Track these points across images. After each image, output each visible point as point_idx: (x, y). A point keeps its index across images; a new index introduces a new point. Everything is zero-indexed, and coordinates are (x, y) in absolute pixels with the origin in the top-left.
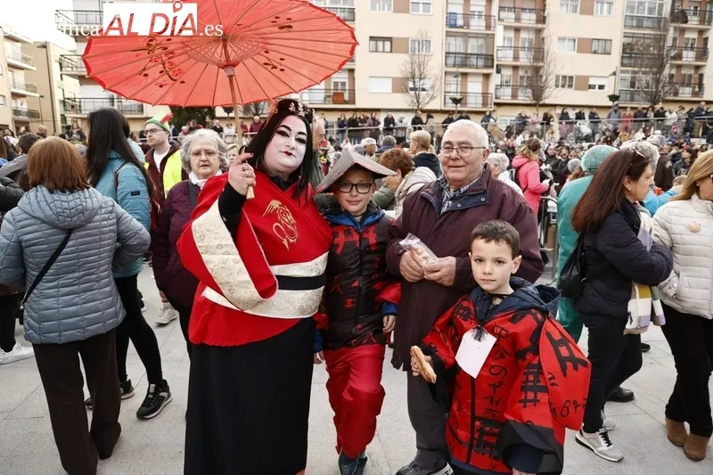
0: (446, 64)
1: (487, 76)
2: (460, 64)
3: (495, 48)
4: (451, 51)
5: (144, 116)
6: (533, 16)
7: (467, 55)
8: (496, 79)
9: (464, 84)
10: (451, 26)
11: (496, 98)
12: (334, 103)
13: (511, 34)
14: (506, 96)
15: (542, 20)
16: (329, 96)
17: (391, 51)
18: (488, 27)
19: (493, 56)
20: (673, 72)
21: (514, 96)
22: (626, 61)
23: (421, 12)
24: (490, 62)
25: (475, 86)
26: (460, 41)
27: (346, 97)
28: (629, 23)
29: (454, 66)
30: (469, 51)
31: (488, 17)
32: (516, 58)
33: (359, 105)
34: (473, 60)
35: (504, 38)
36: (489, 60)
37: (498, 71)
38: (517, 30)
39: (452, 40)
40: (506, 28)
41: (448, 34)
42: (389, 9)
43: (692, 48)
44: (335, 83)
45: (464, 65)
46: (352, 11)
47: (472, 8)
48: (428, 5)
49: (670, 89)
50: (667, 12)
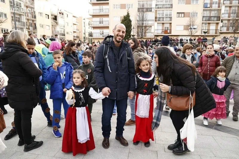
0: (203, 20)
1: (218, 24)
2: (208, 20)
3: (221, 14)
4: (205, 16)
6: (237, 2)
7: (210, 17)
8: (221, 24)
9: (209, 27)
10: (205, 7)
11: (220, 31)
12: (165, 34)
13: (228, 9)
14: (224, 30)
16: (163, 32)
17: (184, 17)
18: (219, 7)
19: (220, 17)
21: (228, 29)
23: (195, 4)
24: (219, 18)
26: (208, 12)
27: (169, 31)
29: (206, 20)
30: (211, 15)
31: (219, 3)
32: (229, 17)
33: (172, 34)
34: (213, 18)
35: (225, 10)
36: (218, 18)
37: (222, 22)
38: (230, 7)
39: (205, 12)
40: (226, 7)
41: (204, 10)
42: (184, 4)
44: (165, 27)
45: (209, 20)
46: (172, 5)
47: (213, 1)
48: (197, 1)
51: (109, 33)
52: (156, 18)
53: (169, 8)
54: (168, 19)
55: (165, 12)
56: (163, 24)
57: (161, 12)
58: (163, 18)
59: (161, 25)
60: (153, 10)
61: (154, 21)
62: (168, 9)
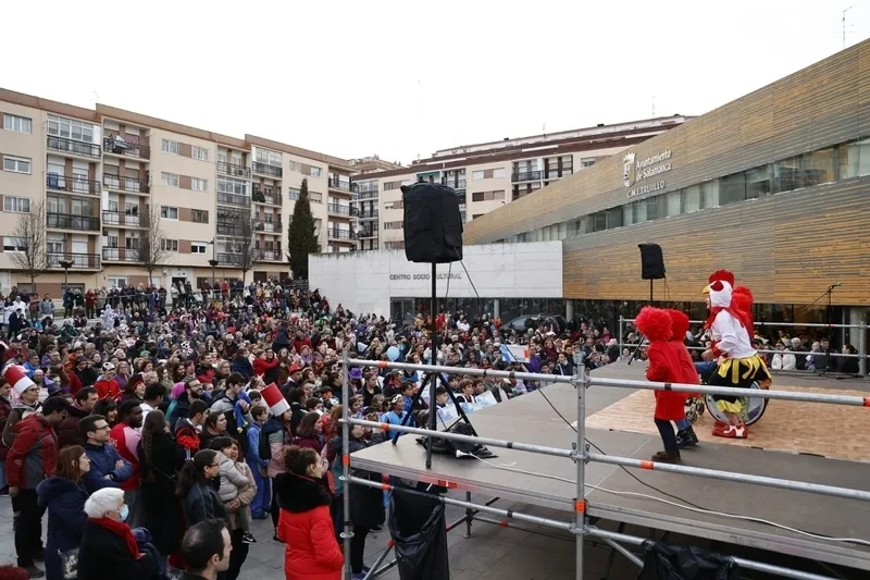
0: (48, 225)
1: (92, 238)
2: (64, 224)
3: (101, 212)
4: (51, 211)
6: (137, 185)
7: (70, 217)
8: (103, 241)
9: (68, 245)
10: (52, 187)
11: (104, 259)
13: (117, 199)
14: (113, 256)
15: (146, 190)
18: (92, 191)
19: (98, 219)
20: (259, 239)
21: (122, 257)
22: (220, 229)
23: (16, 170)
25: (79, 247)
26: (62, 202)
28: (221, 198)
29: (57, 226)
30: (73, 213)
31: (92, 182)
32: (122, 222)
34: (78, 222)
35: (110, 203)
36: (94, 223)
37: (105, 234)
38: (122, 196)
39: (54, 201)
40: (111, 193)
41: (50, 195)
43: (271, 222)
45: (68, 226)
47: (74, 171)
48: (25, 164)
49: (256, 253)
50: (249, 193)
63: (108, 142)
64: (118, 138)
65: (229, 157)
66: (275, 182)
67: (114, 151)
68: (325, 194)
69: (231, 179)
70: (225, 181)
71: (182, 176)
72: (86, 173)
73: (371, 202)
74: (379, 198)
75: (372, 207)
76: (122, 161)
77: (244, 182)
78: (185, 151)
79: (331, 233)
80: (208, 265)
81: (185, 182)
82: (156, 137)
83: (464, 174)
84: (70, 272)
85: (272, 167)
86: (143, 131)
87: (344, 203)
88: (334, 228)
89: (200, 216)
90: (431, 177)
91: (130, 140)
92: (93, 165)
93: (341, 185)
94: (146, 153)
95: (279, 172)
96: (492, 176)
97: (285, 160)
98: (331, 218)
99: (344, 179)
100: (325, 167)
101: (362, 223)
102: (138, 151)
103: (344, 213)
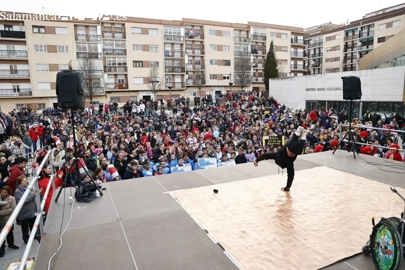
0: (165, 72)
1: (183, 76)
2: (171, 71)
3: (185, 64)
4: (167, 66)
5: (32, 97)
6: (199, 51)
8: (186, 77)
9: (173, 79)
10: (167, 56)
11: (187, 84)
12: (119, 89)
13: (191, 58)
14: (190, 82)
15: (203, 53)
16: (117, 86)
17: (142, 67)
18: (182, 56)
19: (184, 67)
20: (255, 71)
21: (194, 83)
22: (236, 68)
23: (154, 51)
25: (178, 80)
26: (170, 62)
27: (124, 86)
28: (236, 53)
29: (169, 72)
30: (175, 66)
31: (182, 52)
32: (194, 68)
33: (130, 89)
34: (176, 69)
35: (189, 60)
36: (183, 69)
37: (187, 74)
38: (194, 57)
39: (167, 62)
40: (188, 56)
41: (165, 59)
42: (140, 49)
43: (261, 63)
44: (119, 80)
45: (173, 71)
46: (125, 51)
47: (175, 48)
48: (156, 47)
49: (254, 78)
50: (250, 50)
51: (32, 90)
52: (105, 67)
53: (122, 54)
54: (123, 69)
55: (117, 59)
56: (116, 75)
57: (112, 59)
58: (116, 68)
59: (113, 76)
60: (99, 56)
61: (103, 71)
62: (120, 56)
63: (187, 34)
64: (191, 32)
65: (240, 34)
66: (263, 43)
67: (189, 38)
68: (289, 46)
69: (241, 44)
70: (238, 45)
71: (218, 45)
72: (179, 48)
73: (319, 48)
74: (323, 46)
75: (320, 51)
76: (193, 41)
77: (247, 45)
78: (219, 33)
79: (293, 67)
80: (229, 85)
81: (220, 48)
82: (207, 29)
83: (374, 27)
84: (171, 90)
85: (261, 36)
86: (201, 27)
87: (301, 51)
88: (294, 64)
89: (228, 63)
90: (353, 31)
91: (196, 32)
92: (182, 45)
93: (299, 41)
94: (203, 37)
95: (265, 38)
96: (391, 26)
97: (267, 32)
98: (292, 59)
99: (300, 38)
100: (289, 33)
101: (314, 60)
102: (199, 37)
103: (300, 55)
